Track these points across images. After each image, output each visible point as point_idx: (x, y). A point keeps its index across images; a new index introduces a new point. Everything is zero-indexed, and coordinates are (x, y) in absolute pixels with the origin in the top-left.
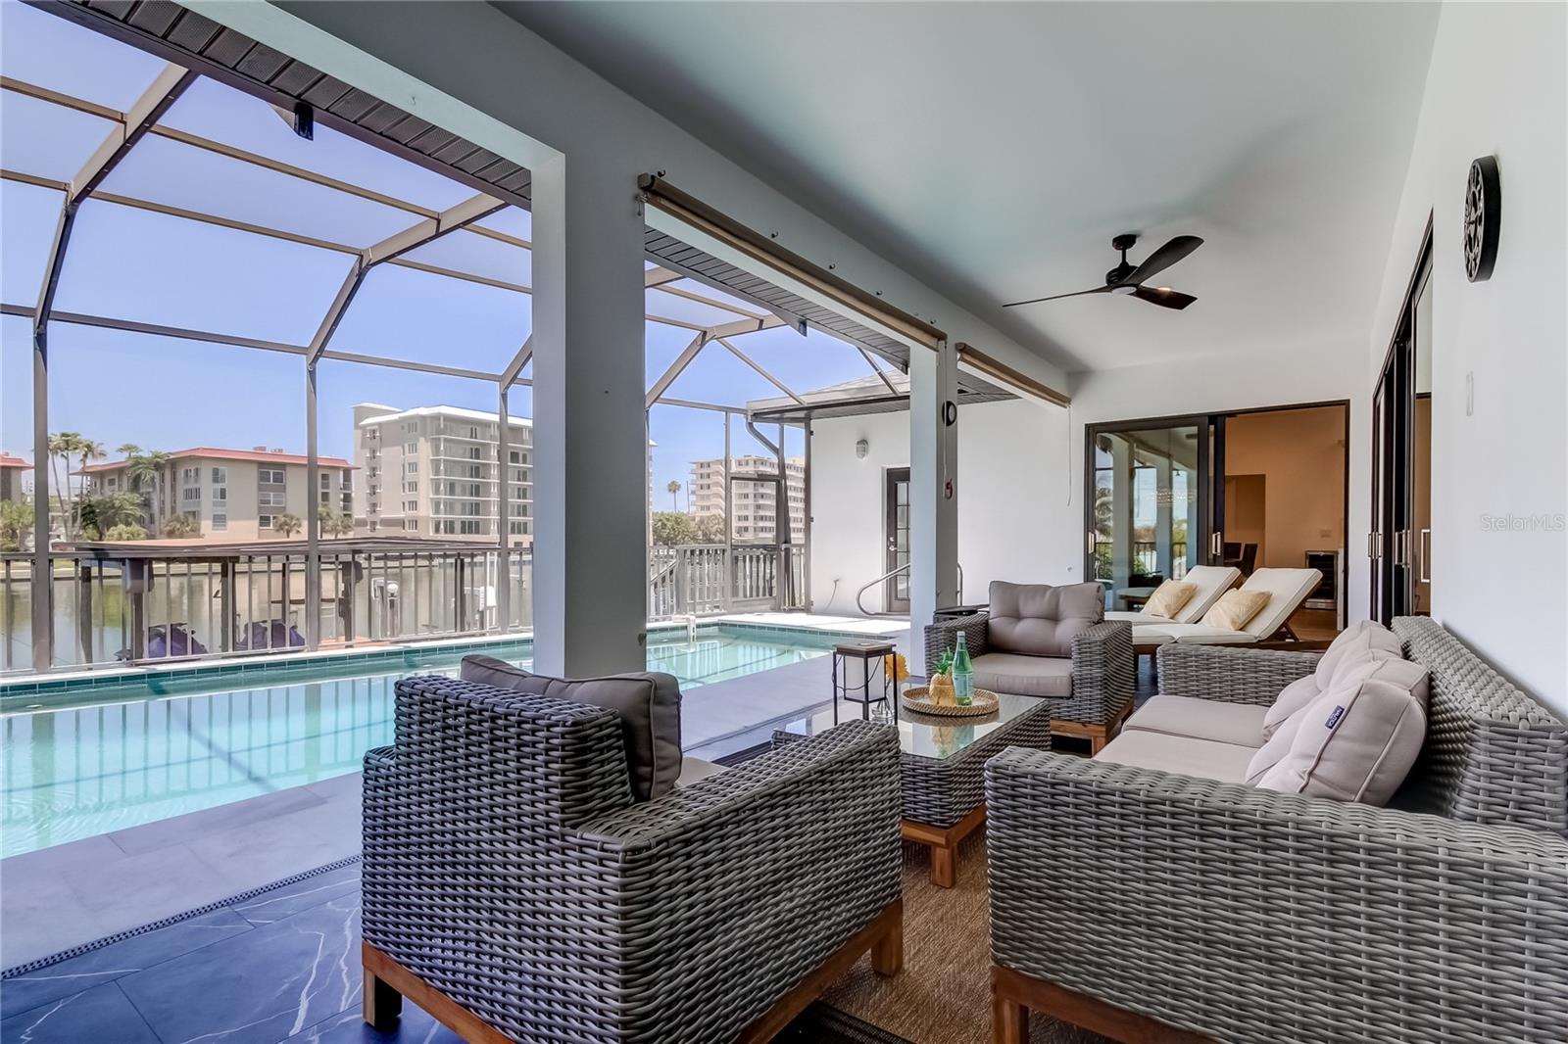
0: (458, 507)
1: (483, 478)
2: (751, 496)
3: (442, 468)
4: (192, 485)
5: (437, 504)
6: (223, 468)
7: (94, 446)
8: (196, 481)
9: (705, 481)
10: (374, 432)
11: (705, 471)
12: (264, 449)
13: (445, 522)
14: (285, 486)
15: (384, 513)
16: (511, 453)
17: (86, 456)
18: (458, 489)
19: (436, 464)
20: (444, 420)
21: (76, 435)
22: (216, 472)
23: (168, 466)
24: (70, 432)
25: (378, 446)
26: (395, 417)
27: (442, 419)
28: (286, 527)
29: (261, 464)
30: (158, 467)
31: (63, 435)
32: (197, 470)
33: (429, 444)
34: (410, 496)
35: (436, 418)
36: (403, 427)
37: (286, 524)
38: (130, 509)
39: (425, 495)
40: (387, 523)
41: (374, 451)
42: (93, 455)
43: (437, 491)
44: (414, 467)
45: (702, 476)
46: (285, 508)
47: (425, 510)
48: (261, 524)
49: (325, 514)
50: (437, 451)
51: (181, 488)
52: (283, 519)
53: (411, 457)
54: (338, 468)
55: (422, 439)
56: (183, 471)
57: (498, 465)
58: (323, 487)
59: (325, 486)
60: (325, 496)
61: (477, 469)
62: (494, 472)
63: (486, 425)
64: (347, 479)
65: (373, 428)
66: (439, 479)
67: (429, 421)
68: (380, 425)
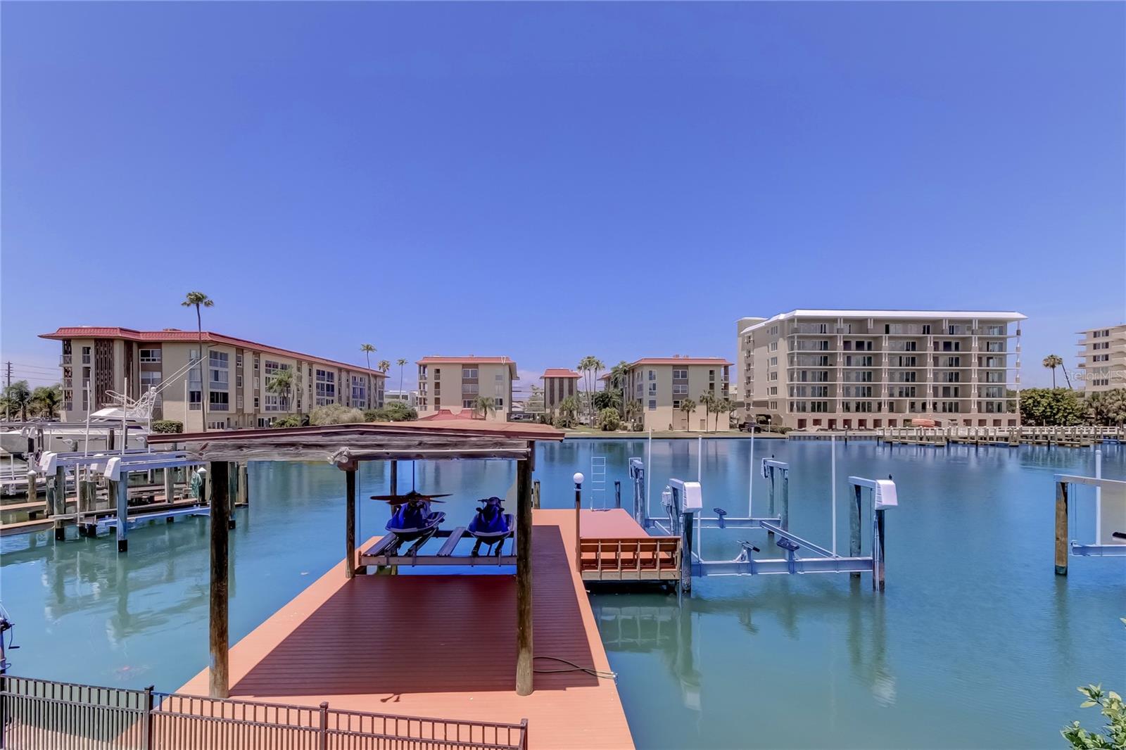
0: (809, 391)
1: (831, 365)
3: (795, 359)
4: (641, 383)
5: (792, 389)
6: (655, 371)
7: (600, 362)
9: (1101, 352)
10: (750, 337)
11: (1101, 340)
12: (678, 356)
13: (798, 403)
14: (688, 380)
15: (756, 397)
16: (857, 342)
17: (596, 369)
18: (809, 375)
19: (791, 357)
20: (798, 321)
21: (594, 357)
22: (651, 373)
23: (630, 371)
24: (591, 356)
25: (752, 348)
26: (763, 324)
27: (796, 320)
28: (687, 408)
29: (674, 366)
30: (625, 372)
31: (588, 358)
32: (643, 373)
33: (786, 342)
34: (773, 383)
35: (791, 320)
36: (768, 332)
37: (687, 405)
38: (615, 398)
39: (783, 382)
40: (758, 404)
41: (749, 352)
42: (600, 367)
43: (792, 378)
44: (775, 360)
45: (1095, 346)
46: (687, 396)
47: (783, 394)
48: (675, 407)
49: (710, 399)
50: (792, 346)
51: (636, 382)
52: (685, 403)
53: (773, 353)
54: (719, 365)
55: (781, 340)
56: (637, 374)
57: (844, 354)
58: (710, 380)
59: (712, 379)
60: (712, 386)
61: (826, 358)
62: (840, 360)
63: (834, 320)
64: (726, 373)
65: (748, 335)
66: (793, 369)
67: (786, 324)
68: (753, 332)
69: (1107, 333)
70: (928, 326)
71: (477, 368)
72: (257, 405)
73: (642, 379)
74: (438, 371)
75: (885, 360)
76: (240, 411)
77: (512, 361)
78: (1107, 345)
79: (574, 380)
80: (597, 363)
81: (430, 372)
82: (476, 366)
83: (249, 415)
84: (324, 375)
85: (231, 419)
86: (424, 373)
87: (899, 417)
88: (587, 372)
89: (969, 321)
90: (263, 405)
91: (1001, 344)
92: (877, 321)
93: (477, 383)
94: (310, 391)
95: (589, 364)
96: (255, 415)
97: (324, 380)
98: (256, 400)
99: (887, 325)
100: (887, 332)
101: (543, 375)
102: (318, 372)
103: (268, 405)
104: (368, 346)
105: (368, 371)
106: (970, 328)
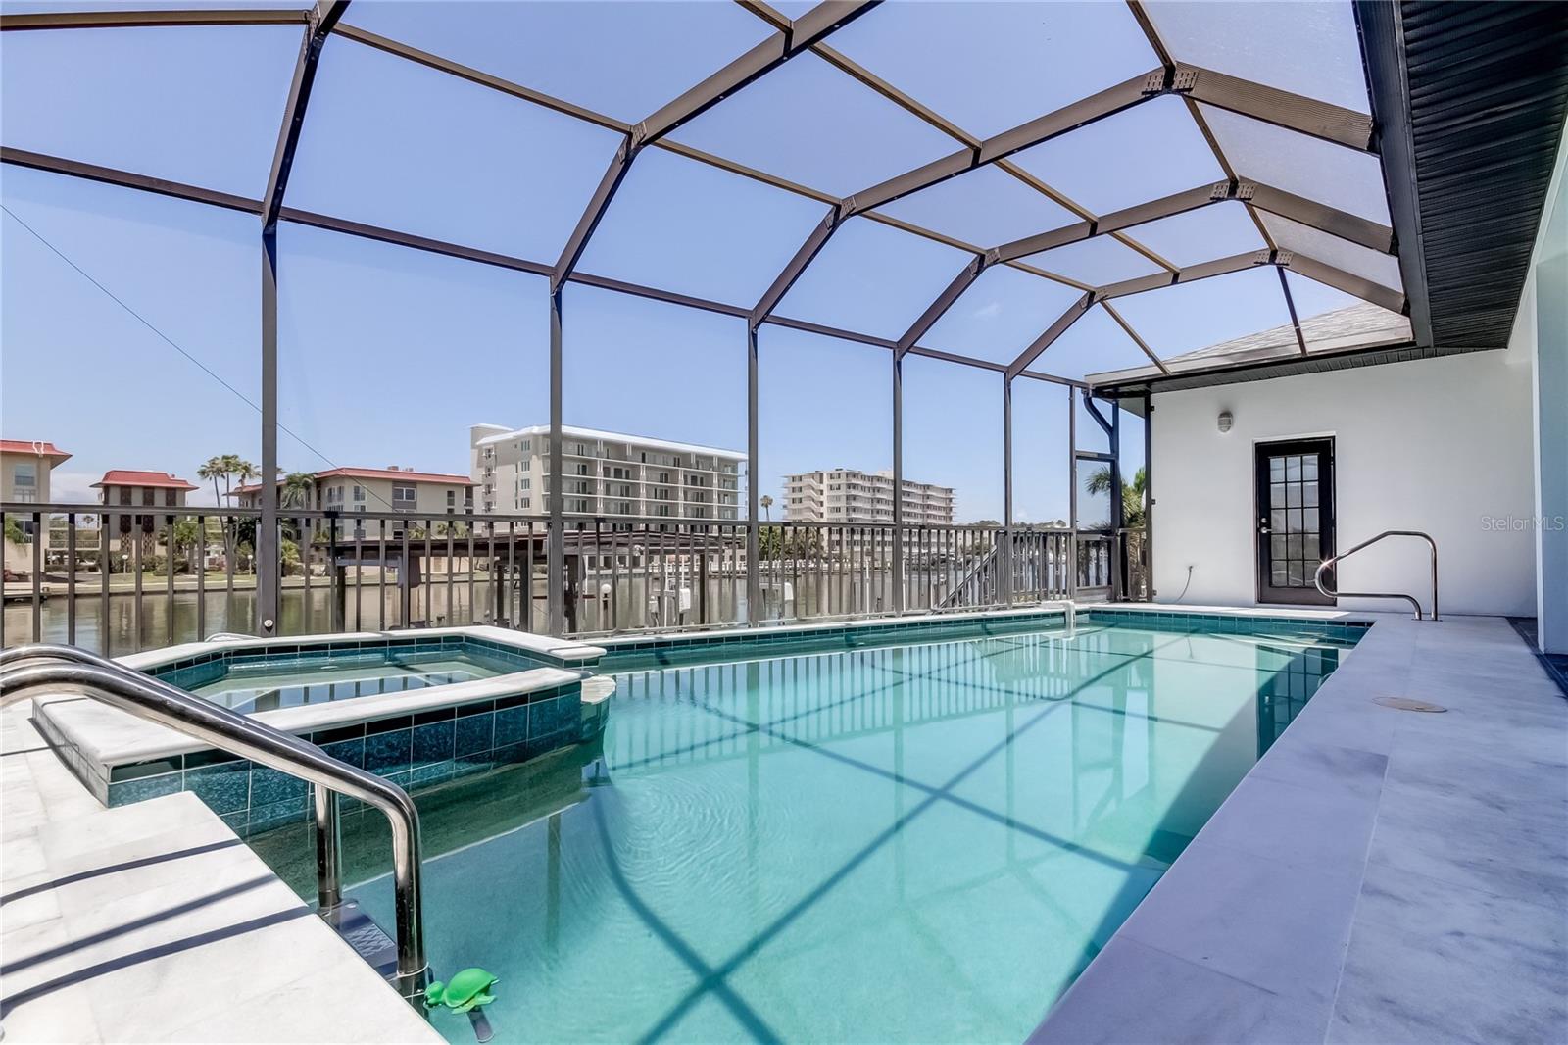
1: (590, 493)
2: (843, 510)
4: (335, 502)
8: (340, 499)
9: (797, 495)
10: (490, 451)
11: (797, 485)
12: (396, 468)
14: (415, 503)
16: (616, 469)
18: (566, 504)
19: (547, 480)
22: (357, 490)
23: (314, 485)
24: (230, 455)
25: (493, 464)
26: (510, 436)
29: (396, 482)
30: (305, 486)
31: (225, 458)
32: (340, 488)
33: (541, 461)
36: (516, 446)
39: (537, 511)
41: (489, 470)
44: (527, 483)
45: (793, 490)
50: (547, 468)
51: (327, 505)
53: (524, 475)
54: (460, 485)
55: (534, 457)
56: (327, 492)
57: (604, 481)
58: (449, 504)
59: (450, 502)
61: (584, 485)
62: (600, 488)
63: (593, 442)
64: (469, 495)
65: (488, 447)
67: (541, 438)
68: (495, 444)
69: (800, 479)
70: (681, 458)
73: (340, 498)
75: (643, 491)
78: (800, 489)
79: (181, 491)
80: (243, 467)
89: (711, 458)
91: (734, 482)
92: (635, 448)
95: (225, 468)
99: (643, 453)
100: (643, 461)
101: (103, 479)
106: (711, 466)
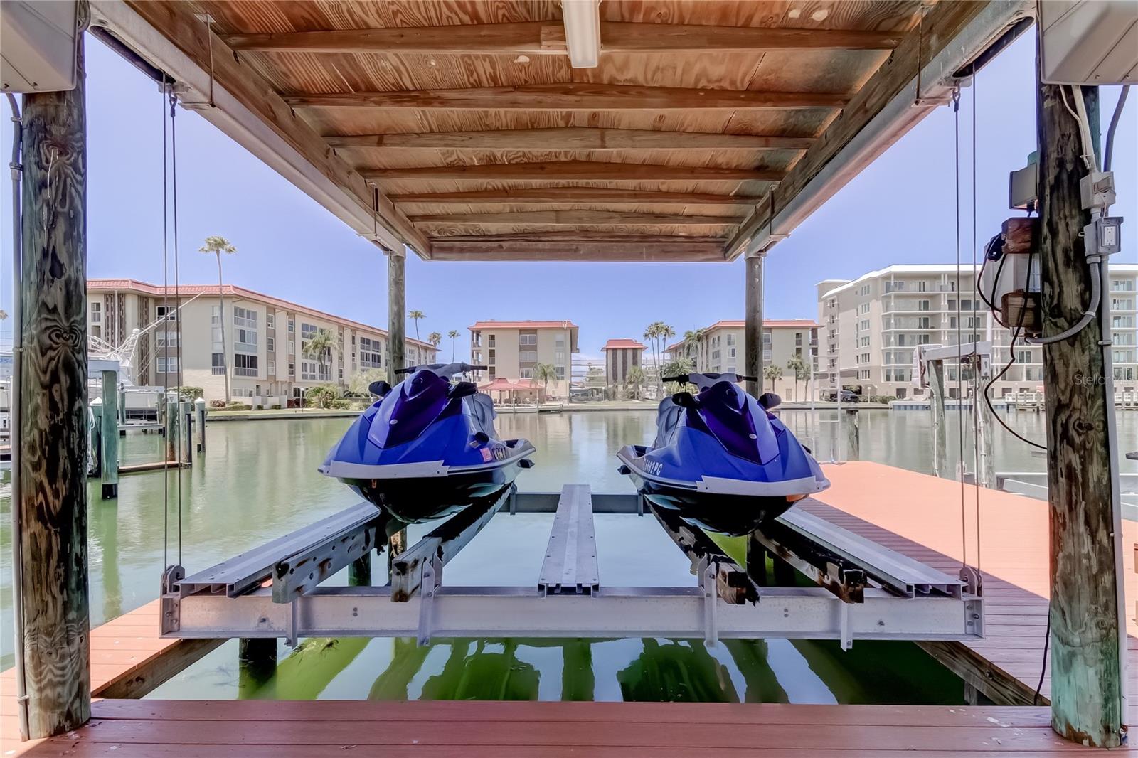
0: (908, 356)
1: (933, 327)
3: (892, 321)
4: (717, 349)
5: (888, 355)
6: (734, 336)
7: (669, 329)
8: (719, 345)
10: (833, 301)
13: (895, 370)
14: (771, 345)
15: (842, 366)
16: (963, 301)
17: (665, 335)
18: (907, 339)
19: (887, 318)
20: (895, 278)
21: (662, 323)
22: (729, 337)
23: (704, 337)
24: (660, 322)
25: (837, 312)
26: (851, 285)
27: (892, 277)
28: (772, 375)
30: (699, 339)
31: (656, 324)
32: (719, 337)
33: (880, 302)
34: (864, 350)
35: (886, 278)
36: (857, 293)
37: (772, 373)
39: (877, 349)
40: (844, 374)
41: (833, 317)
42: (669, 335)
43: (888, 343)
44: (866, 324)
46: (771, 362)
47: (877, 361)
49: (798, 364)
50: (887, 308)
51: (711, 351)
52: (770, 369)
53: (864, 316)
54: (807, 328)
55: (874, 300)
56: (712, 339)
57: (949, 315)
58: (797, 344)
59: (799, 343)
60: (799, 351)
61: (926, 320)
62: (945, 321)
63: (936, 277)
64: (815, 336)
65: (832, 298)
66: (890, 333)
67: (880, 281)
68: (838, 294)
71: (536, 333)
72: (292, 372)
74: (492, 337)
76: (272, 378)
77: (574, 324)
79: (639, 351)
80: (667, 330)
81: (483, 340)
82: (535, 331)
83: (283, 383)
84: (369, 344)
85: (262, 387)
86: (477, 339)
87: (1015, 385)
88: (654, 339)
90: (299, 371)
93: (536, 350)
94: (353, 360)
95: (658, 330)
96: (290, 383)
97: (369, 350)
98: (291, 366)
101: (605, 346)
102: (363, 340)
103: (304, 373)
104: (416, 312)
105: (417, 343)
